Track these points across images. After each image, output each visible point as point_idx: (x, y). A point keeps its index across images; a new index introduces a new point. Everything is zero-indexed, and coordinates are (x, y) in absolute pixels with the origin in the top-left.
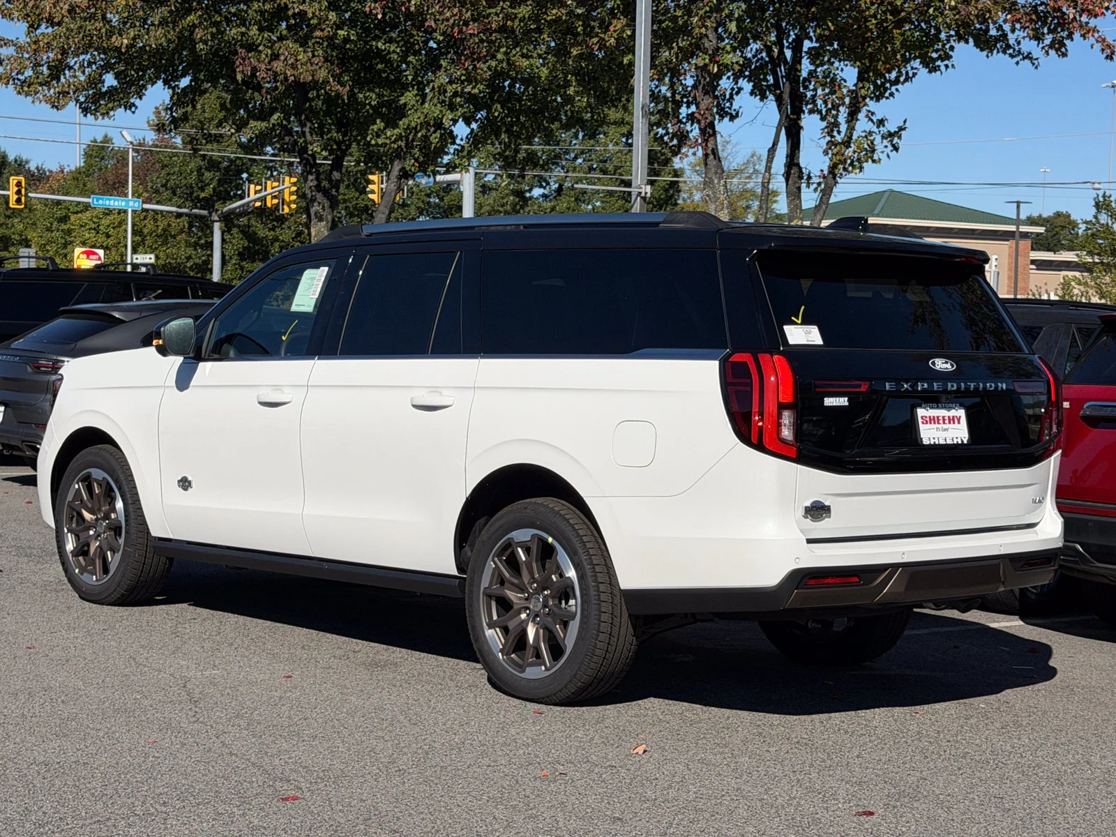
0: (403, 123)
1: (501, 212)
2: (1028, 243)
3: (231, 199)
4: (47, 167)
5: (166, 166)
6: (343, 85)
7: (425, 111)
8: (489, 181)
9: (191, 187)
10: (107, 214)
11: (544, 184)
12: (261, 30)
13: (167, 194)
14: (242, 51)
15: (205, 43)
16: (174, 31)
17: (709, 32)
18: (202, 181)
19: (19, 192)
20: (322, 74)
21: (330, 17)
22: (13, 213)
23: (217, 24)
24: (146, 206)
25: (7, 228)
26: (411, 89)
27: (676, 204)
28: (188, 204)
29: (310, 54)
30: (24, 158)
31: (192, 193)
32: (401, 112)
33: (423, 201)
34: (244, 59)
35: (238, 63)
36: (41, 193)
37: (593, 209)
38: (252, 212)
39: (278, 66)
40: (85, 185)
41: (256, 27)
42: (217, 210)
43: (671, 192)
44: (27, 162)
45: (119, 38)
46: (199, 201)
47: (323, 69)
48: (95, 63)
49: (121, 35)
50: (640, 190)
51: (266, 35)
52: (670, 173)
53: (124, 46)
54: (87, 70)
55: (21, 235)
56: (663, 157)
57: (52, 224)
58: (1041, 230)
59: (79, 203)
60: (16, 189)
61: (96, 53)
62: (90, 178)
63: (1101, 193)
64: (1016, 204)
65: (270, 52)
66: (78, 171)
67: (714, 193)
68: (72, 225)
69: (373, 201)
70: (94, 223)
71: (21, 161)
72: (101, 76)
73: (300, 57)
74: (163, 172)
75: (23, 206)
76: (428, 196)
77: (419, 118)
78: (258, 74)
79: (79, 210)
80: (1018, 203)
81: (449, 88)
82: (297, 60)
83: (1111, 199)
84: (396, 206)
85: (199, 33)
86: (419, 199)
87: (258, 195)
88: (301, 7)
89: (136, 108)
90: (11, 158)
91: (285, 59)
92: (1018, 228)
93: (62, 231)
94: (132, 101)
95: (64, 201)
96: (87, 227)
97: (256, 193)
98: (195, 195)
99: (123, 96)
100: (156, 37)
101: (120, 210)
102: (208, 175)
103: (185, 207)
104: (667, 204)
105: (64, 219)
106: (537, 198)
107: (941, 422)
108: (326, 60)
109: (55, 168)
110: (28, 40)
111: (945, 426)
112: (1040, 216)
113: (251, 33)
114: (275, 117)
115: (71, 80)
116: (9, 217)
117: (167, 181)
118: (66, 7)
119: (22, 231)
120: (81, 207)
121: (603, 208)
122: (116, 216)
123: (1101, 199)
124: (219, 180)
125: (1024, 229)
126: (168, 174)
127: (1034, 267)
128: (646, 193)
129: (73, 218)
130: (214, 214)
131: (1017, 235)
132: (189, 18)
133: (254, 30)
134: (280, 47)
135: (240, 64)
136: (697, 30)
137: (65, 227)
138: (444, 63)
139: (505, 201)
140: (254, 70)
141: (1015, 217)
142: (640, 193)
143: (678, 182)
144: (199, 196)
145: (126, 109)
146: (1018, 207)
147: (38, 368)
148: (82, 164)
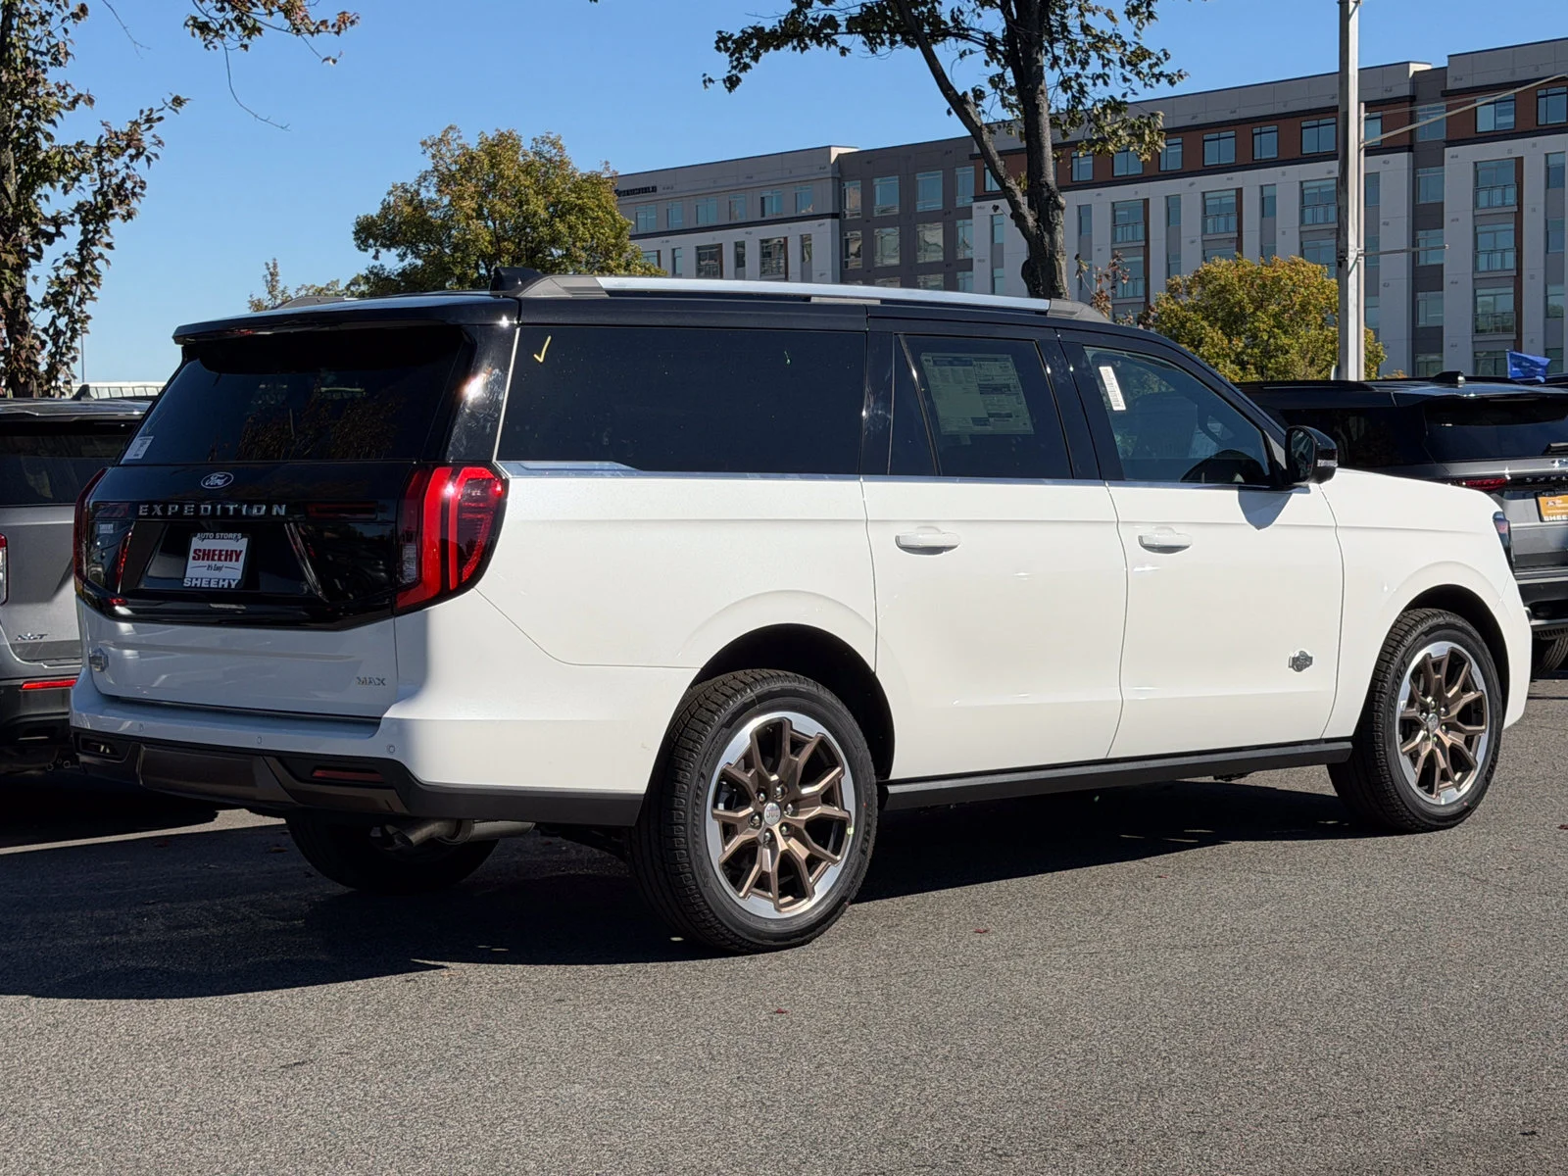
107: (216, 557)
111: (219, 564)
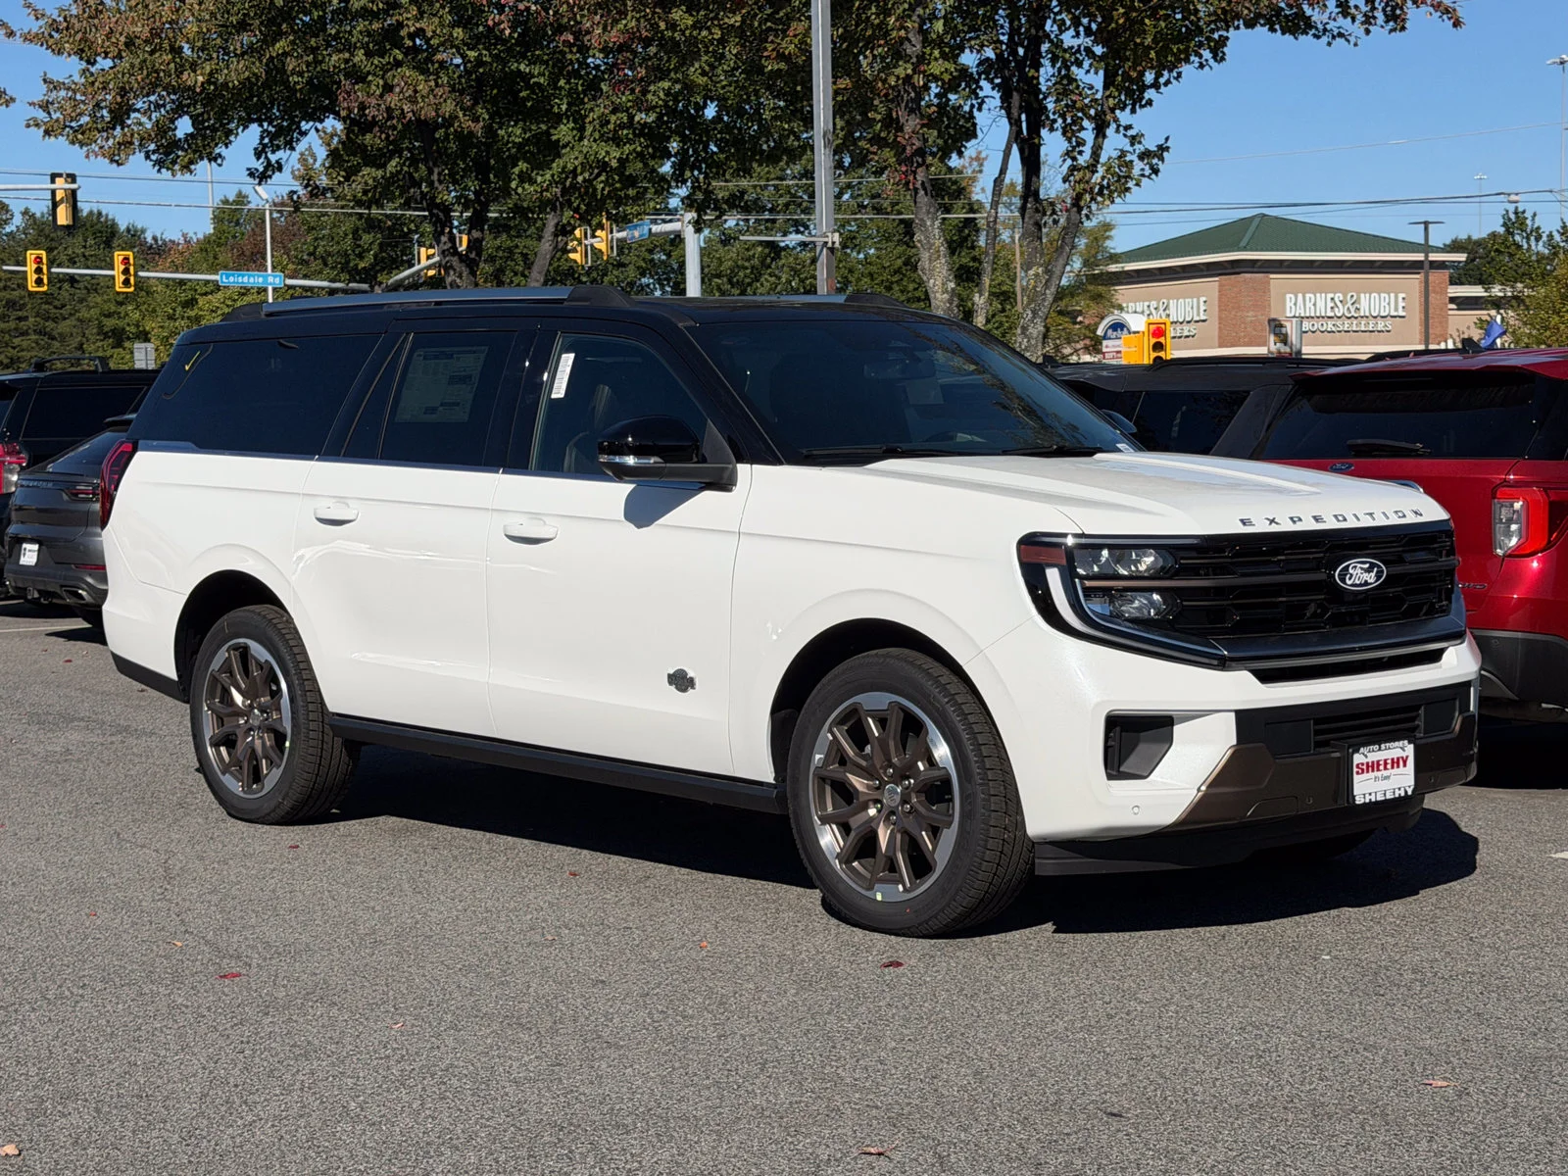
0: (556, 166)
1: (747, 268)
2: (1445, 274)
3: (397, 268)
4: (168, 236)
5: (313, 228)
6: (476, 120)
7: (585, 150)
8: (730, 228)
9: (346, 255)
10: (244, 294)
11: (802, 229)
12: (369, 54)
13: (315, 265)
14: (346, 84)
15: (301, 74)
16: (261, 62)
17: (910, 36)
18: (359, 246)
19: (126, 271)
20: (448, 107)
21: (455, 35)
22: (127, 298)
23: (314, 50)
24: (290, 282)
25: (120, 318)
26: (565, 121)
27: (973, 247)
28: (344, 276)
29: (433, 83)
30: (139, 227)
31: (348, 262)
32: (554, 149)
33: (644, 259)
34: (348, 93)
35: (341, 98)
36: (163, 271)
37: (866, 258)
38: (425, 282)
39: (392, 100)
40: (215, 258)
41: (362, 51)
42: (381, 283)
43: (967, 231)
44: (143, 231)
45: (192, 74)
46: (359, 273)
47: (449, 101)
48: (164, 106)
49: (195, 71)
50: (826, 240)
51: (376, 62)
52: (963, 208)
53: (199, 84)
54: (154, 115)
55: (138, 326)
56: (954, 187)
57: (174, 310)
58: (1462, 257)
59: (207, 282)
60: (122, 267)
61: (164, 93)
62: (222, 249)
63: (1511, 208)
64: (1423, 226)
65: (381, 82)
66: (207, 240)
67: (926, 237)
68: (201, 310)
69: (575, 261)
70: (228, 306)
71: (136, 231)
72: (172, 121)
73: (421, 87)
74: (309, 239)
75: (132, 289)
76: (651, 251)
77: (576, 158)
78: (367, 112)
79: (208, 290)
80: (1426, 224)
81: (613, 118)
82: (416, 91)
83: (1526, 215)
84: (610, 267)
85: (291, 64)
86: (638, 256)
87: (431, 261)
88: (418, 25)
89: (223, 159)
90: (122, 227)
91: (401, 92)
92: (1427, 256)
93: (188, 318)
94: (217, 151)
95: (190, 280)
96: (219, 312)
97: (428, 257)
98: (351, 265)
99: (205, 145)
100: (235, 72)
101: (259, 288)
102: (367, 238)
103: (340, 281)
104: (962, 247)
105: (190, 303)
106: (794, 248)
108: (453, 90)
109: (177, 237)
110: (83, 80)
112: (1469, 238)
113: (356, 59)
114: (393, 163)
115: (136, 129)
116: (121, 304)
117: (316, 248)
118: (123, 39)
119: (138, 321)
120: (211, 287)
121: (878, 257)
122: (255, 296)
123: (1512, 216)
124: (381, 245)
125: (1433, 257)
126: (316, 239)
127: (1454, 306)
128: (833, 243)
129: (201, 301)
130: (376, 287)
131: (1427, 265)
132: (278, 45)
133: (360, 56)
134: (394, 76)
135: (345, 99)
136: (894, 34)
137: (192, 314)
138: (604, 87)
139: (751, 253)
140: (362, 107)
141: (1423, 242)
142: (826, 243)
143: (975, 219)
144: (357, 265)
145: (210, 160)
146: (1426, 229)
147: (76, 495)
148: (212, 231)
